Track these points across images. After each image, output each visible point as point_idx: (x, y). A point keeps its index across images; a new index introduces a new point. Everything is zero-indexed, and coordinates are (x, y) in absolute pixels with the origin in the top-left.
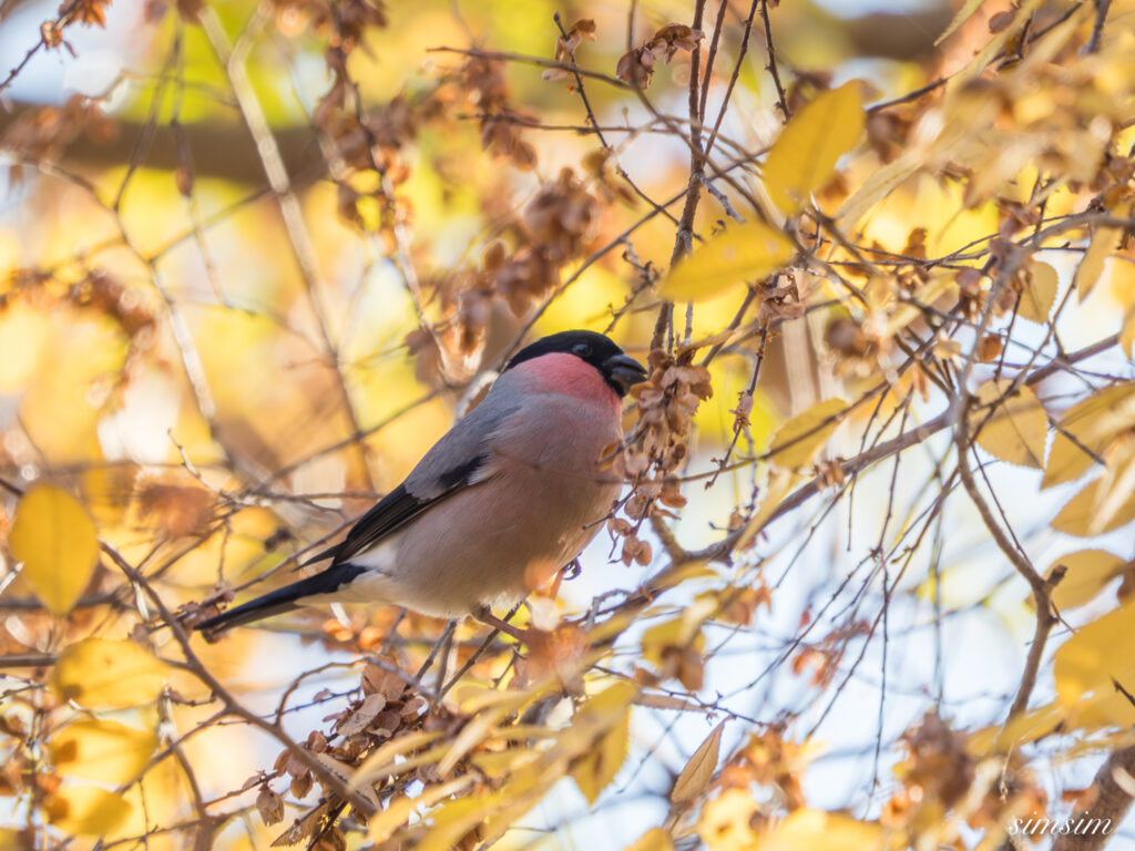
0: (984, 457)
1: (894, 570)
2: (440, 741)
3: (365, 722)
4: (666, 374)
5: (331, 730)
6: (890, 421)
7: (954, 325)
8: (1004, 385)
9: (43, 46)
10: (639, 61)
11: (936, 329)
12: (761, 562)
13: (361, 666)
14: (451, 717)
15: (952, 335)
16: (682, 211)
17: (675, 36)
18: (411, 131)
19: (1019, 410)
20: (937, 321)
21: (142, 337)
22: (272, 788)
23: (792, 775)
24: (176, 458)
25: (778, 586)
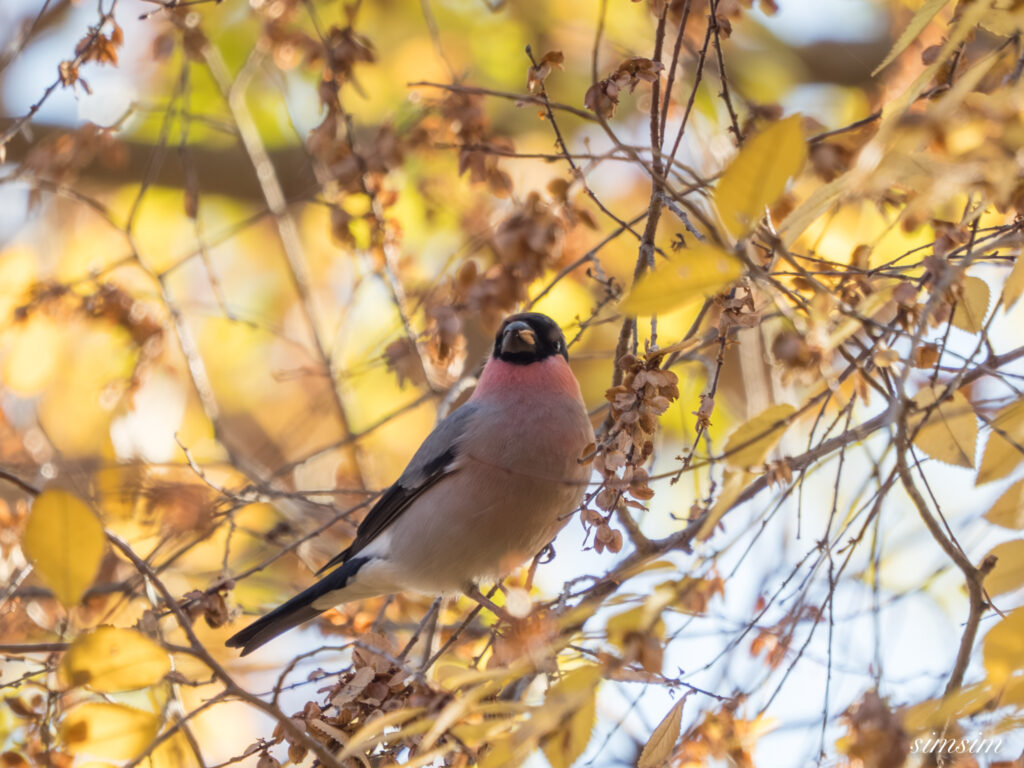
0: (920, 455)
1: (838, 561)
2: (424, 715)
3: (356, 692)
4: (637, 378)
5: (325, 701)
6: (834, 424)
7: (893, 336)
8: (940, 389)
9: (60, 85)
10: (604, 91)
11: (875, 339)
12: (716, 555)
13: (350, 650)
14: (432, 694)
15: (892, 344)
16: (645, 227)
17: (637, 68)
18: (398, 159)
19: (951, 415)
20: (877, 332)
21: (150, 346)
22: (271, 754)
23: (744, 750)
24: (180, 456)
25: (732, 575)
